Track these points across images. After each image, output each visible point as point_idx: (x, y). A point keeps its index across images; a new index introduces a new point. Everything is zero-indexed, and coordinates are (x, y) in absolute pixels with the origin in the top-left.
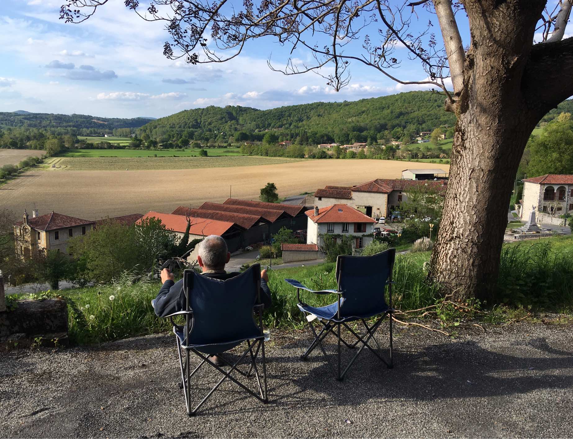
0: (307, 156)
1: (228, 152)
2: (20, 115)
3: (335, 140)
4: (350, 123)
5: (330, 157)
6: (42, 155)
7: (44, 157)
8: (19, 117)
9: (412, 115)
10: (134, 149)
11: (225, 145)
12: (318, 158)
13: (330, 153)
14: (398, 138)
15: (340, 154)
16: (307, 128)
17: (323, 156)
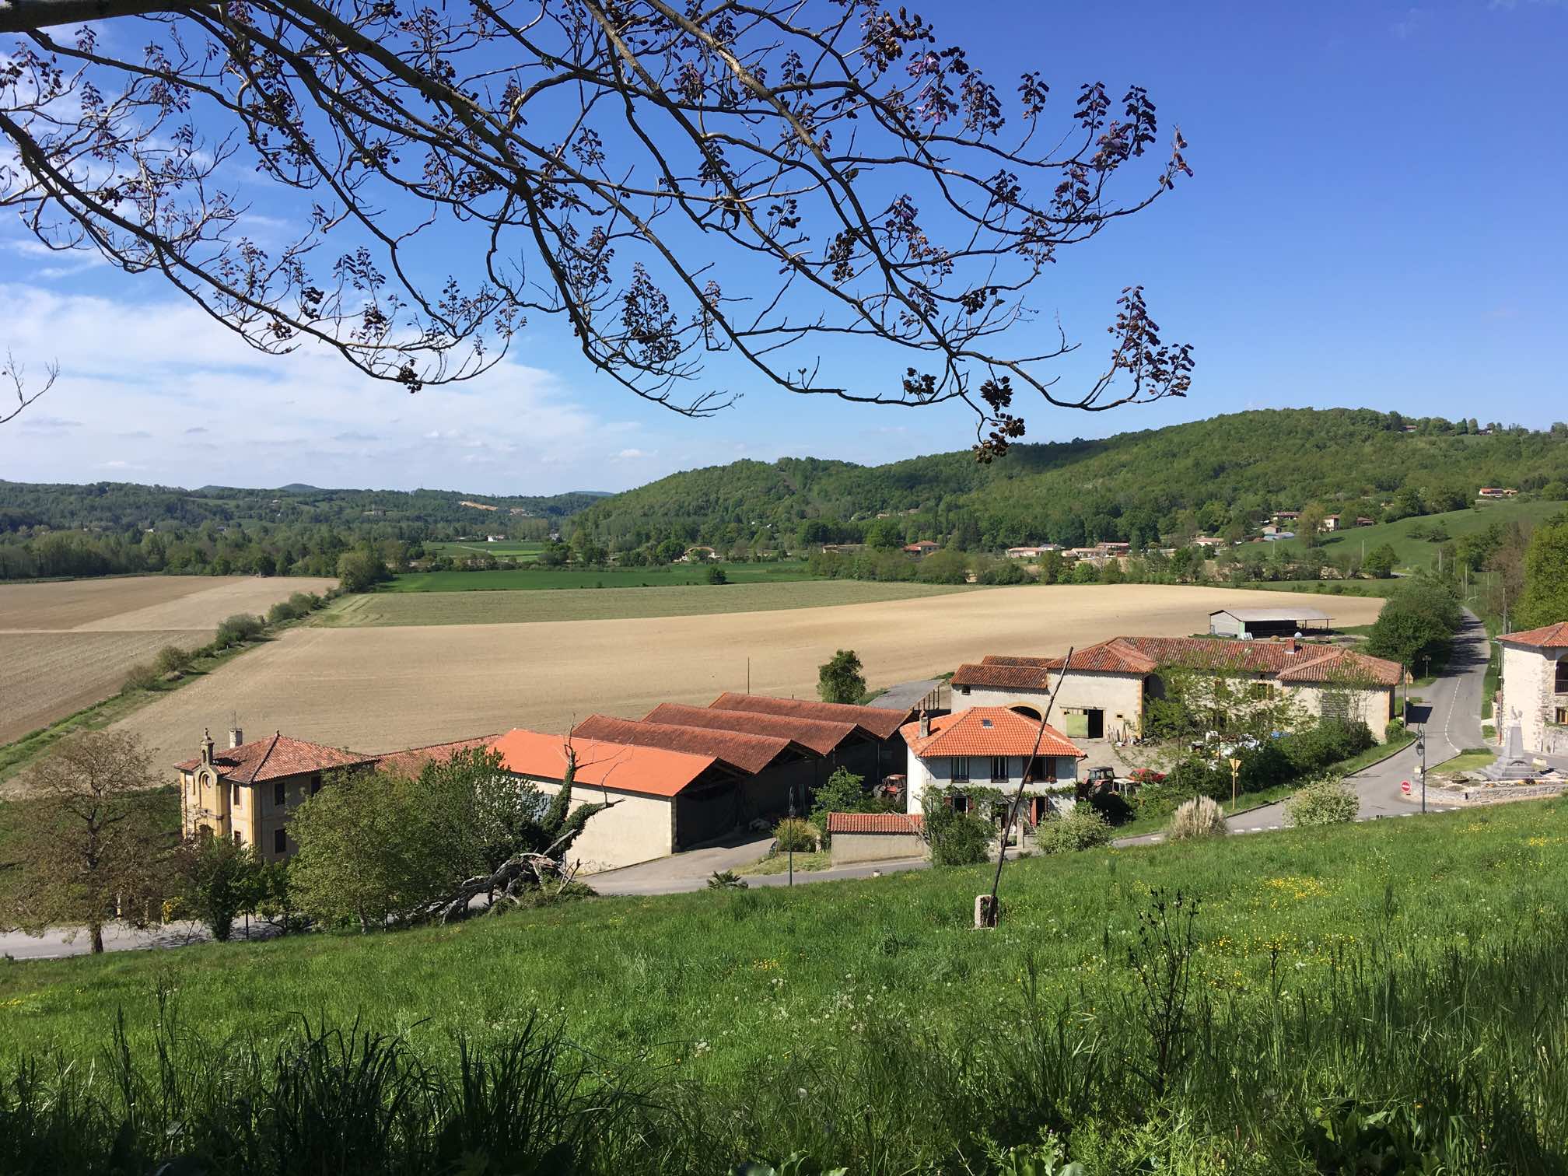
0: (973, 580)
1: (778, 571)
2: (294, 495)
3: (1049, 536)
4: (1089, 492)
5: (1033, 580)
6: (329, 590)
7: (332, 595)
8: (290, 500)
9: (1249, 472)
10: (550, 570)
11: (772, 554)
12: (1002, 583)
13: (1032, 569)
14: (1212, 530)
15: (1056, 574)
16: (981, 507)
17: (1016, 577)
